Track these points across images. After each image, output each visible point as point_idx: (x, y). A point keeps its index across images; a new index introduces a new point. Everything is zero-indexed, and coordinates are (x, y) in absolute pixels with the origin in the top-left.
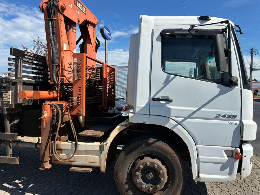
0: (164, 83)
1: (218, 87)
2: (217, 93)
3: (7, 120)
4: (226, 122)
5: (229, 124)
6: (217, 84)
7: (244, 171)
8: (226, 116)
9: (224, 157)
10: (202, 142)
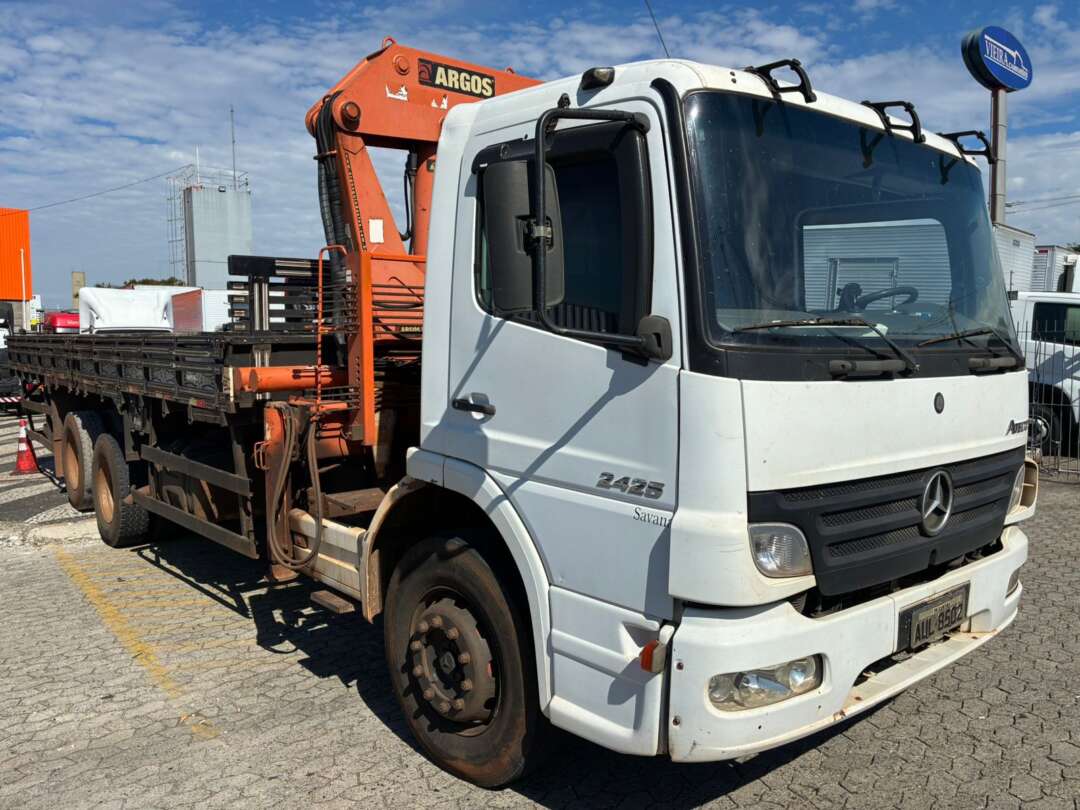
0: (478, 347)
1: (609, 365)
2: (605, 388)
3: (235, 443)
4: (629, 508)
5: (637, 516)
6: (604, 350)
7: (677, 727)
8: (630, 485)
9: (618, 648)
10: (563, 577)
